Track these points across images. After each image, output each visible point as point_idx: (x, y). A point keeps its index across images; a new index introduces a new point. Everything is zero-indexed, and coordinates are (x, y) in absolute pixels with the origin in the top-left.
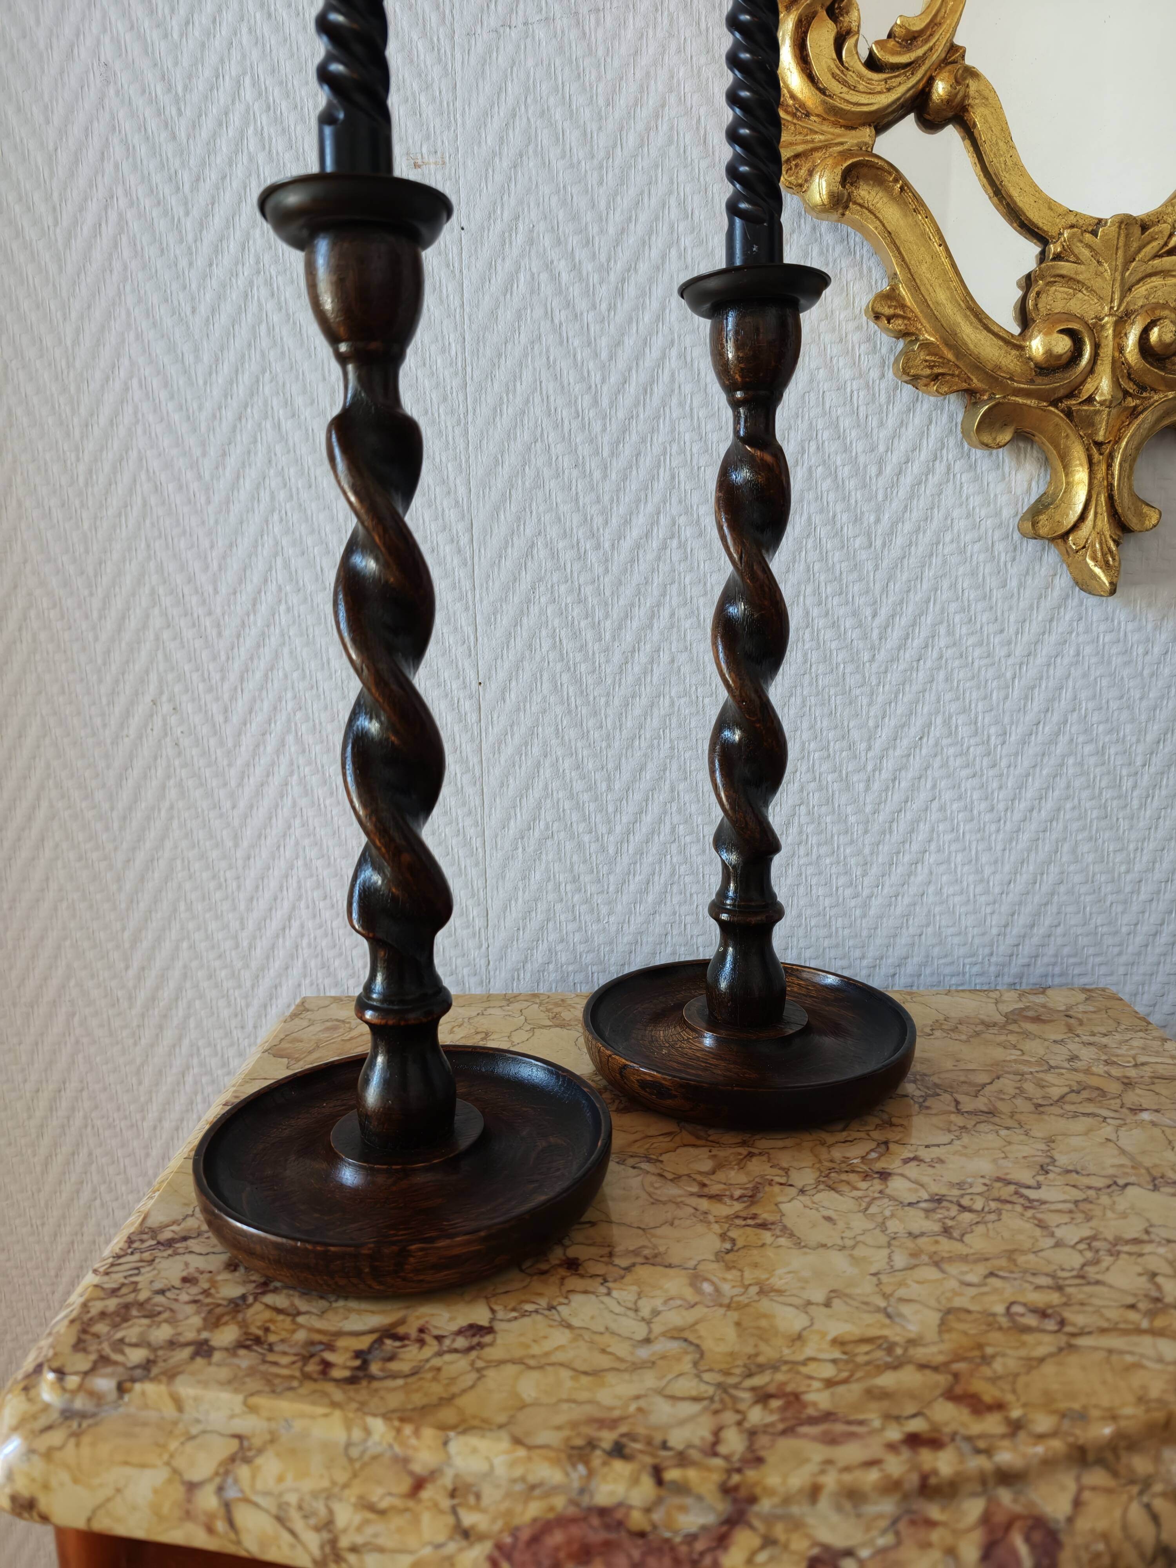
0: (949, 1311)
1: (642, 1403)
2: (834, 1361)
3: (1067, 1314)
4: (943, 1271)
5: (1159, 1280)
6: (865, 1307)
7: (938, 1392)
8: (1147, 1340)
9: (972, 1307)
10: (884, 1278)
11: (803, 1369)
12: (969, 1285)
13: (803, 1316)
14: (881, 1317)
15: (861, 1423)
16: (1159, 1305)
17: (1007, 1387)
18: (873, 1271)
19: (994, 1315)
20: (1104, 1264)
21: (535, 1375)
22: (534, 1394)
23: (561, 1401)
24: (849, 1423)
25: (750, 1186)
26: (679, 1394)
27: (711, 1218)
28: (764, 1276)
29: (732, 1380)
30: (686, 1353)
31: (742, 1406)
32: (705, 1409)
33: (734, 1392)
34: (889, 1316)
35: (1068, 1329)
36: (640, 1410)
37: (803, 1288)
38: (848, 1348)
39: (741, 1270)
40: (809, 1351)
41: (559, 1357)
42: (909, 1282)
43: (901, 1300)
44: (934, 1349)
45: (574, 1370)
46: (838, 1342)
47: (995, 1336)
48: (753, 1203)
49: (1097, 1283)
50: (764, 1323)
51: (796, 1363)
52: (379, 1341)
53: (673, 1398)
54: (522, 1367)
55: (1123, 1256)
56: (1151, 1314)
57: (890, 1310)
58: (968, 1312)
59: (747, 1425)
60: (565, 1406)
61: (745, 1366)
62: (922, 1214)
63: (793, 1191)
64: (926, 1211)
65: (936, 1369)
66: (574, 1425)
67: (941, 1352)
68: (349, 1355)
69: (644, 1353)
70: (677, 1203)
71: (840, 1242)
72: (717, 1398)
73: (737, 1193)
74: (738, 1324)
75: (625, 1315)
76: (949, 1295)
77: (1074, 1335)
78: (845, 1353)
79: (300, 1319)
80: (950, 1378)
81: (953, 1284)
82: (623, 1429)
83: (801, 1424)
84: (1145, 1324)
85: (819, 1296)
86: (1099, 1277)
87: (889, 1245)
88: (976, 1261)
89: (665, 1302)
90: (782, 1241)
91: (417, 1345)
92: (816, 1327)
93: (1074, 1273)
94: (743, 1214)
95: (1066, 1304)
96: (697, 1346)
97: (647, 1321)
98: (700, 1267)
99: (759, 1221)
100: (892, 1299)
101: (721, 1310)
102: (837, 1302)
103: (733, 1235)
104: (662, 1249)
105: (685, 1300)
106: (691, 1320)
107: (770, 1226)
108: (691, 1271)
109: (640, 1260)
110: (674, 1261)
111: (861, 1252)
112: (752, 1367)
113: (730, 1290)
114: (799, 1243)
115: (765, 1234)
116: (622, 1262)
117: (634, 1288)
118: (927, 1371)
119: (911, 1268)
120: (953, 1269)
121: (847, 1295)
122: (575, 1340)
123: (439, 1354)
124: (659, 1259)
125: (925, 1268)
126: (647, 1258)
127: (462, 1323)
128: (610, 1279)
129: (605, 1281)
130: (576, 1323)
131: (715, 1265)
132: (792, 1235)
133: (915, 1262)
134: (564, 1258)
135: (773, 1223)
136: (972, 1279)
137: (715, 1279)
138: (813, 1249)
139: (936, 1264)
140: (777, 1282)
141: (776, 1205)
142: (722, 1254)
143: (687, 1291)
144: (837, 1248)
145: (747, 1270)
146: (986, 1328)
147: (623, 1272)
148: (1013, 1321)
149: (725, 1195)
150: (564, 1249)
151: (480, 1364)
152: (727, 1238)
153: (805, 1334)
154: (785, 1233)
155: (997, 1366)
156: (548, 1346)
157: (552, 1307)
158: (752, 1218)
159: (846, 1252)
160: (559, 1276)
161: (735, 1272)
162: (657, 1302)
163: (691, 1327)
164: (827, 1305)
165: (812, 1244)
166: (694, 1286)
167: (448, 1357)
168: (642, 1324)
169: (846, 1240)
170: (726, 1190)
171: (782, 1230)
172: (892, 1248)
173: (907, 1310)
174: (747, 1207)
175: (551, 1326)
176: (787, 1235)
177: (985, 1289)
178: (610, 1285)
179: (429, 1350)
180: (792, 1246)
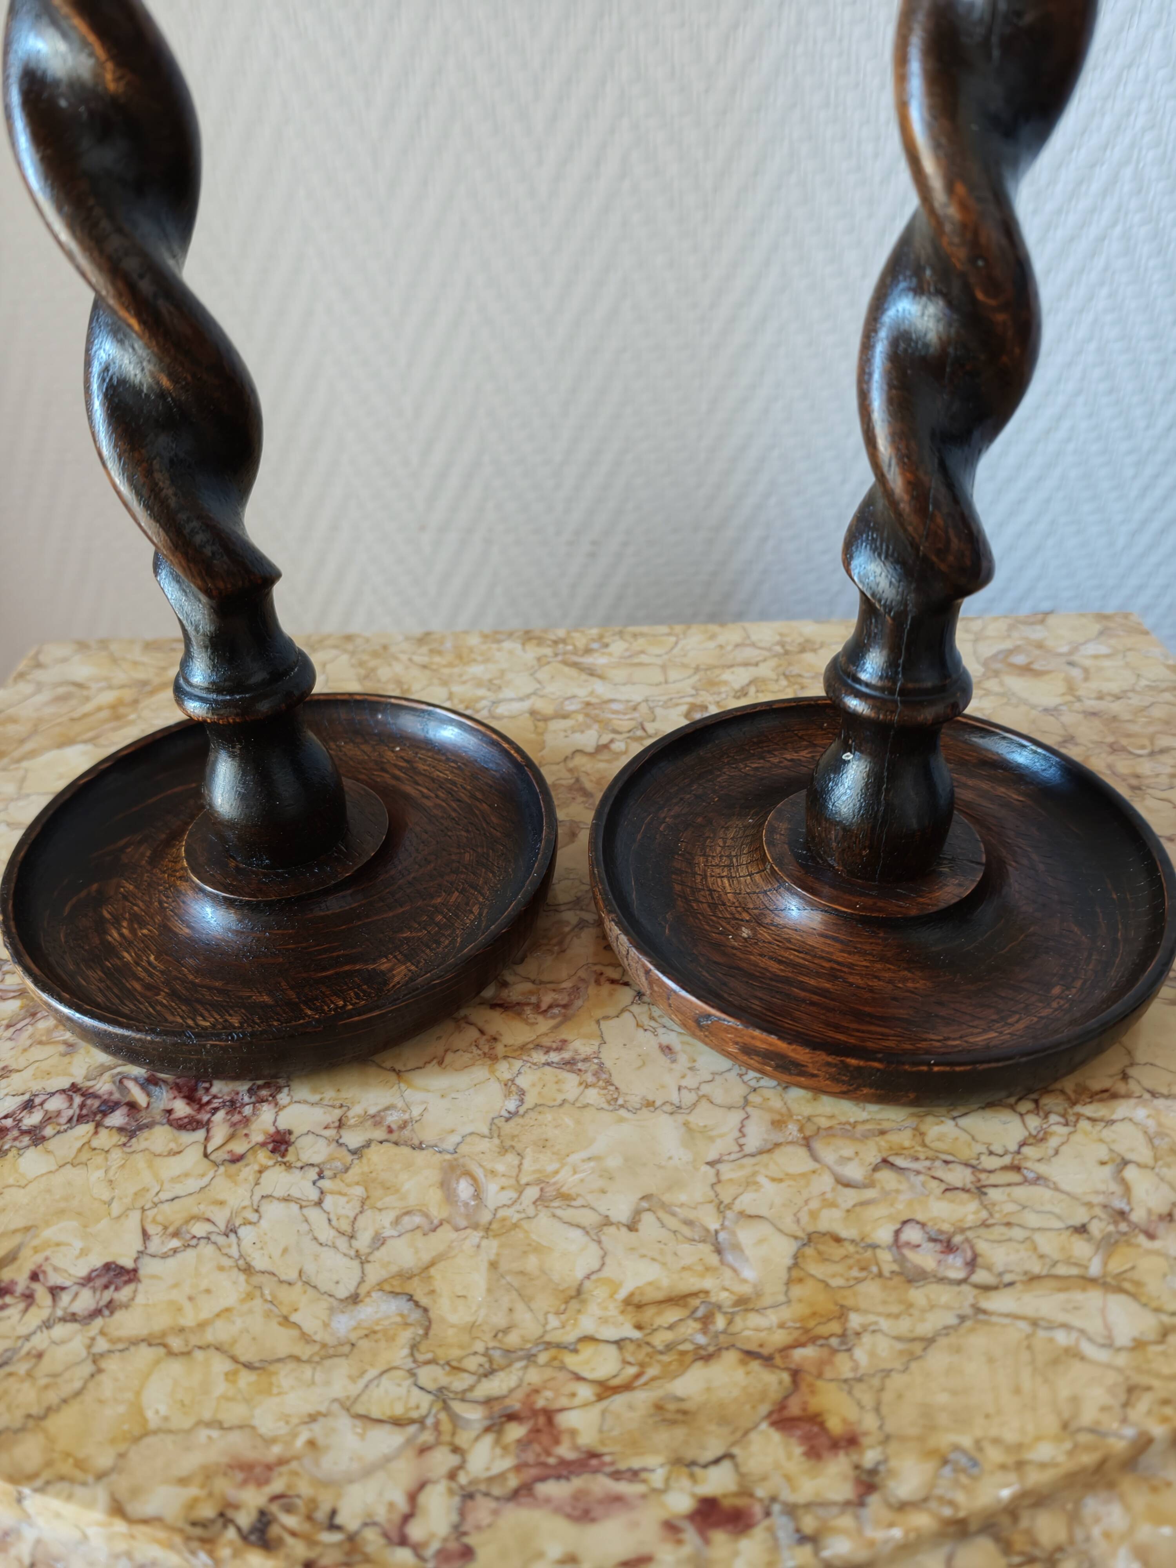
0: (810, 1239)
1: (317, 1430)
2: (619, 1343)
3: (982, 1246)
4: (815, 1158)
5: (1130, 1173)
6: (686, 1231)
7: (764, 1409)
8: (1093, 1298)
9: (844, 1234)
10: (726, 1171)
11: (571, 1361)
12: (848, 1185)
13: (594, 1248)
14: (706, 1249)
15: (634, 1475)
16: (1123, 1227)
17: (868, 1399)
18: (712, 1156)
19: (874, 1247)
20: (1053, 1142)
21: (176, 1367)
22: (163, 1410)
23: (201, 1423)
24: (617, 1475)
25: (568, 985)
26: (376, 1414)
27: (498, 1050)
28: (552, 1167)
29: (460, 1383)
30: (406, 1324)
31: (463, 1439)
32: (409, 1441)
33: (458, 1407)
34: (718, 1249)
35: (981, 1276)
36: (311, 1444)
37: (603, 1191)
38: (649, 1313)
39: (520, 1155)
40: (587, 1324)
41: (220, 1332)
42: (762, 1179)
43: (745, 1216)
44: (772, 1318)
45: (234, 1359)
46: (634, 1304)
47: (871, 1289)
48: (565, 1018)
49: (1039, 1180)
50: (532, 1263)
51: (560, 1346)
53: (367, 1419)
54: (162, 1351)
55: (1084, 1124)
56: (1109, 1245)
57: (722, 1236)
58: (838, 1240)
59: (463, 1479)
60: (203, 1434)
61: (486, 1353)
63: (625, 996)
65: (767, 1360)
66: (208, 1474)
67: (782, 1326)
69: (344, 1324)
70: (454, 1020)
71: (674, 1097)
72: (430, 1421)
73: (548, 999)
74: (493, 1265)
75: (334, 1246)
76: (814, 1205)
77: (986, 1288)
78: (639, 1327)
80: (786, 1377)
81: (825, 1182)
82: (277, 1486)
83: (543, 1479)
84: (1095, 1269)
85: (621, 1211)
86: (1042, 1169)
87: (746, 1102)
88: (865, 1137)
89: (397, 1221)
90: (593, 1096)
91: (22, 1306)
92: (607, 1273)
93: (1007, 1160)
94: (545, 1042)
95: (985, 1225)
96: (426, 1310)
97: (362, 1259)
98: (464, 1149)
99: (566, 1055)
100: (729, 1214)
101: (475, 1236)
102: (648, 1219)
103: (522, 1082)
104: (416, 1112)
105: (426, 1215)
106: (426, 1257)
107: (580, 1065)
108: (448, 1157)
109: (380, 1134)
110: (429, 1135)
111: (700, 1118)
112: (497, 1354)
113: (494, 1193)
114: (616, 1099)
115: (571, 1081)
116: (353, 1139)
117: (359, 1191)
118: (755, 1365)
119: (768, 1150)
120: (828, 1153)
121: (664, 1206)
122: (250, 1296)
123: (47, 1325)
124: (406, 1133)
125: (790, 1149)
126: (390, 1131)
127: (96, 1261)
128: (327, 1173)
129: (321, 1176)
130: (259, 1262)
131: (485, 1145)
132: (609, 1082)
133: (779, 1137)
134: (272, 1130)
135: (586, 1060)
136: (854, 1172)
137: (479, 1173)
138: (635, 1111)
139: (807, 1143)
140: (567, 1180)
141: (598, 1022)
142: (500, 1122)
143: (435, 1196)
144: (668, 1108)
145: (529, 1154)
146: (855, 1273)
147: (349, 1158)
148: (901, 1260)
149: (528, 1004)
150: (277, 1113)
151: (102, 1345)
152: (513, 1088)
153: (588, 1284)
154: (599, 1079)
155: (861, 1355)
156: (207, 1308)
157: (231, 1230)
158: (559, 1049)
159: (680, 1118)
160: (256, 1167)
161: (511, 1159)
162: (387, 1218)
163: (425, 1270)
164: (632, 1227)
165: (635, 1101)
166: (446, 1186)
167: (60, 1331)
168: (356, 1264)
169: (684, 1092)
170: (531, 993)
171: (596, 1074)
172: (749, 1109)
173: (746, 1235)
174: (556, 1027)
175: (221, 1268)
176: (601, 1083)
177: (870, 1194)
178: (325, 1184)
179: (36, 1316)
180: (605, 1106)
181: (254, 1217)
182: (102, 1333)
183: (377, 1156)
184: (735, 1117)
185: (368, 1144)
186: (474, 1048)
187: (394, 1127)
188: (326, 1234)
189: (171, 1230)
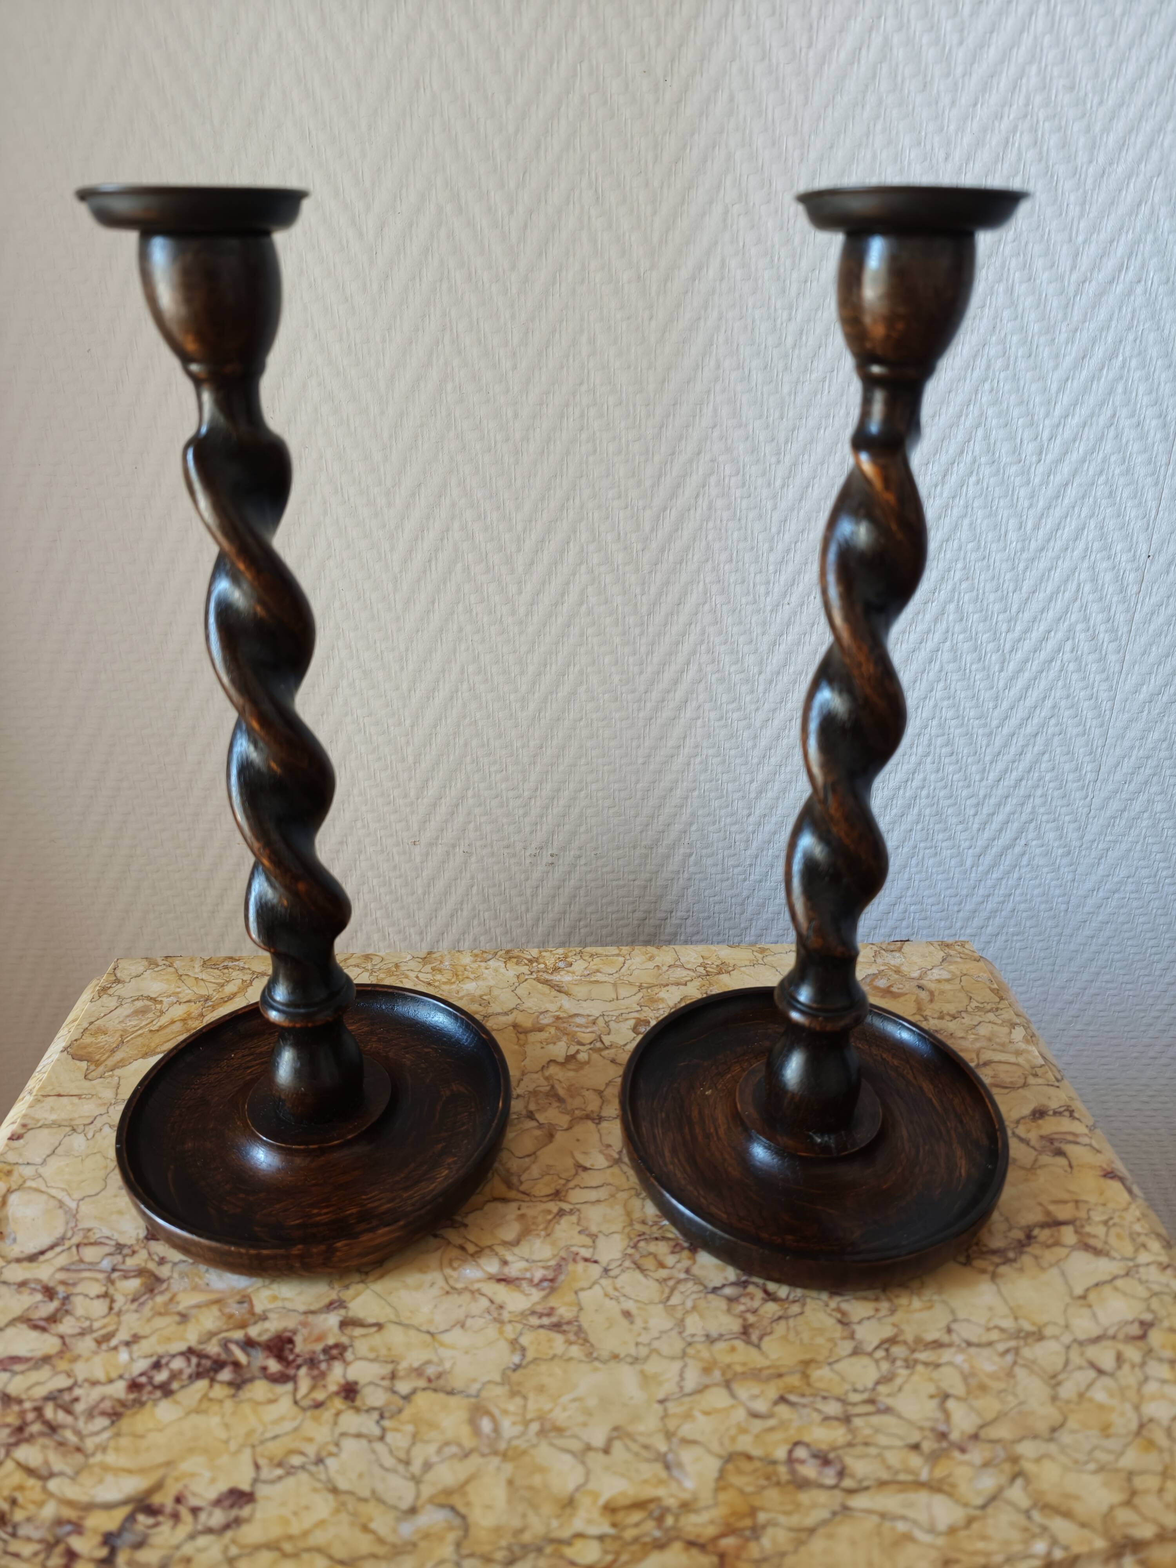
0: (730, 1458)
2: (601, 1538)
3: (848, 1460)
4: (733, 1395)
5: (950, 1404)
6: (645, 1454)
8: (924, 1498)
9: (754, 1451)
10: (672, 1407)
11: (568, 1552)
12: (757, 1416)
13: (580, 1468)
14: (658, 1468)
16: (944, 1444)
18: (661, 1396)
19: (775, 1462)
20: (899, 1382)
25: (553, 1263)
27: (506, 1316)
28: (547, 1406)
30: (451, 1528)
34: (667, 1467)
35: (847, 1482)
37: (585, 1425)
38: (620, 1516)
39: (525, 1398)
40: (578, 1524)
41: (318, 1537)
42: (697, 1413)
43: (687, 1442)
44: (705, 1517)
45: (330, 1558)
46: (610, 1509)
47: (773, 1494)
48: (553, 1290)
49: (888, 1410)
50: (537, 1480)
51: (562, 1544)
52: (131, 1518)
54: (276, 1554)
56: (934, 1458)
57: (670, 1457)
58: (749, 1458)
61: (509, 1548)
62: (723, 1305)
63: (595, 1271)
64: (731, 1300)
65: (702, 1547)
67: (712, 1521)
68: (98, 1539)
69: (407, 1530)
70: (472, 1292)
71: (633, 1351)
73: (538, 1274)
74: (510, 1482)
75: (395, 1471)
76: (733, 1432)
77: (851, 1492)
78: (614, 1525)
79: (53, 1485)
80: (717, 1561)
81: (740, 1414)
84: (925, 1474)
85: (599, 1439)
86: (890, 1401)
87: (684, 1354)
88: (769, 1379)
89: (439, 1451)
90: (575, 1351)
91: (171, 1523)
92: (590, 1485)
93: (866, 1396)
94: (539, 1308)
95: (849, 1444)
96: (464, 1517)
97: (417, 1480)
98: (484, 1394)
99: (554, 1319)
100: (675, 1440)
101: (496, 1461)
102: (617, 1446)
103: (524, 1341)
104: (447, 1365)
105: (459, 1445)
106: (462, 1476)
107: (565, 1327)
108: (473, 1400)
109: (422, 1383)
110: (458, 1383)
111: (653, 1366)
112: (516, 1549)
113: (509, 1429)
114: (591, 1354)
115: (558, 1339)
116: (403, 1387)
117: (410, 1428)
118: (694, 1552)
119: (701, 1390)
120: (743, 1391)
121: (631, 1437)
122: (337, 1511)
123: (192, 1537)
124: (442, 1382)
125: (715, 1390)
126: (430, 1380)
127: (223, 1486)
128: (387, 1414)
129: (382, 1417)
130: (343, 1485)
131: (499, 1391)
132: (586, 1341)
133: (706, 1380)
134: (342, 1381)
135: (569, 1323)
136: (761, 1406)
137: (496, 1412)
138: (605, 1362)
139: (727, 1384)
140: (560, 1416)
141: (576, 1293)
142: (509, 1372)
143: (465, 1432)
144: (629, 1360)
145: (532, 1396)
146: (764, 1482)
147: (401, 1402)
148: (793, 1472)
149: (524, 1279)
150: (345, 1369)
151: (234, 1551)
152: (517, 1346)
153: (578, 1496)
154: (579, 1337)
155: (766, 1542)
156: (308, 1521)
157: (319, 1461)
158: (549, 1315)
159: (638, 1367)
160: (333, 1411)
161: (518, 1401)
162: (431, 1449)
163: (461, 1488)
164: (606, 1451)
165: (605, 1354)
166: (473, 1422)
167: (202, 1541)
168: (411, 1485)
169: (641, 1347)
170: (526, 1270)
171: (577, 1334)
172: (686, 1359)
173: (687, 1456)
174: (546, 1297)
175: (315, 1490)
176: (581, 1341)
177: (772, 1422)
178: (386, 1423)
179: (183, 1530)
180: (584, 1358)
181: (334, 1449)
182: (234, 1541)
183: (422, 1400)
184: (677, 1366)
185: (414, 1392)
186: (486, 1315)
187: (432, 1377)
188: (389, 1462)
189: (276, 1461)
